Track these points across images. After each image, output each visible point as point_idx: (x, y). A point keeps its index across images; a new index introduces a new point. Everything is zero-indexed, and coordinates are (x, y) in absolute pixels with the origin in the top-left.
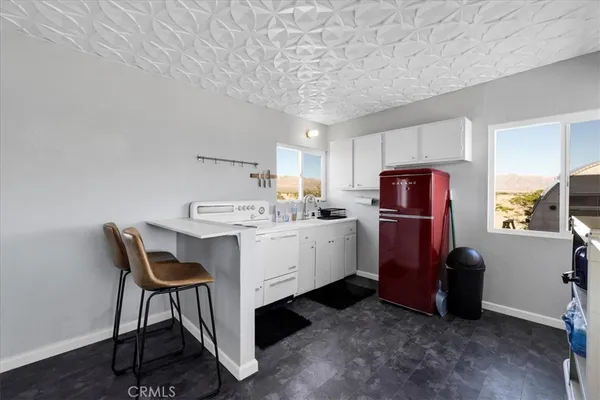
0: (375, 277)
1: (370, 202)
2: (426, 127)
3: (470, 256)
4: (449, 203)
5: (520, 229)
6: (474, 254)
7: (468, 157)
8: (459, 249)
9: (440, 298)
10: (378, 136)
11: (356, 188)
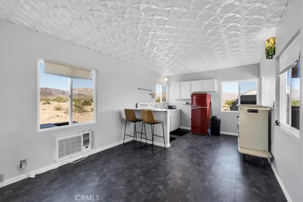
0: (190, 129)
1: (185, 103)
2: (204, 81)
3: (217, 118)
4: (210, 103)
5: (229, 111)
6: (218, 117)
7: (216, 90)
8: (214, 117)
9: (209, 131)
10: (189, 82)
11: (181, 98)
